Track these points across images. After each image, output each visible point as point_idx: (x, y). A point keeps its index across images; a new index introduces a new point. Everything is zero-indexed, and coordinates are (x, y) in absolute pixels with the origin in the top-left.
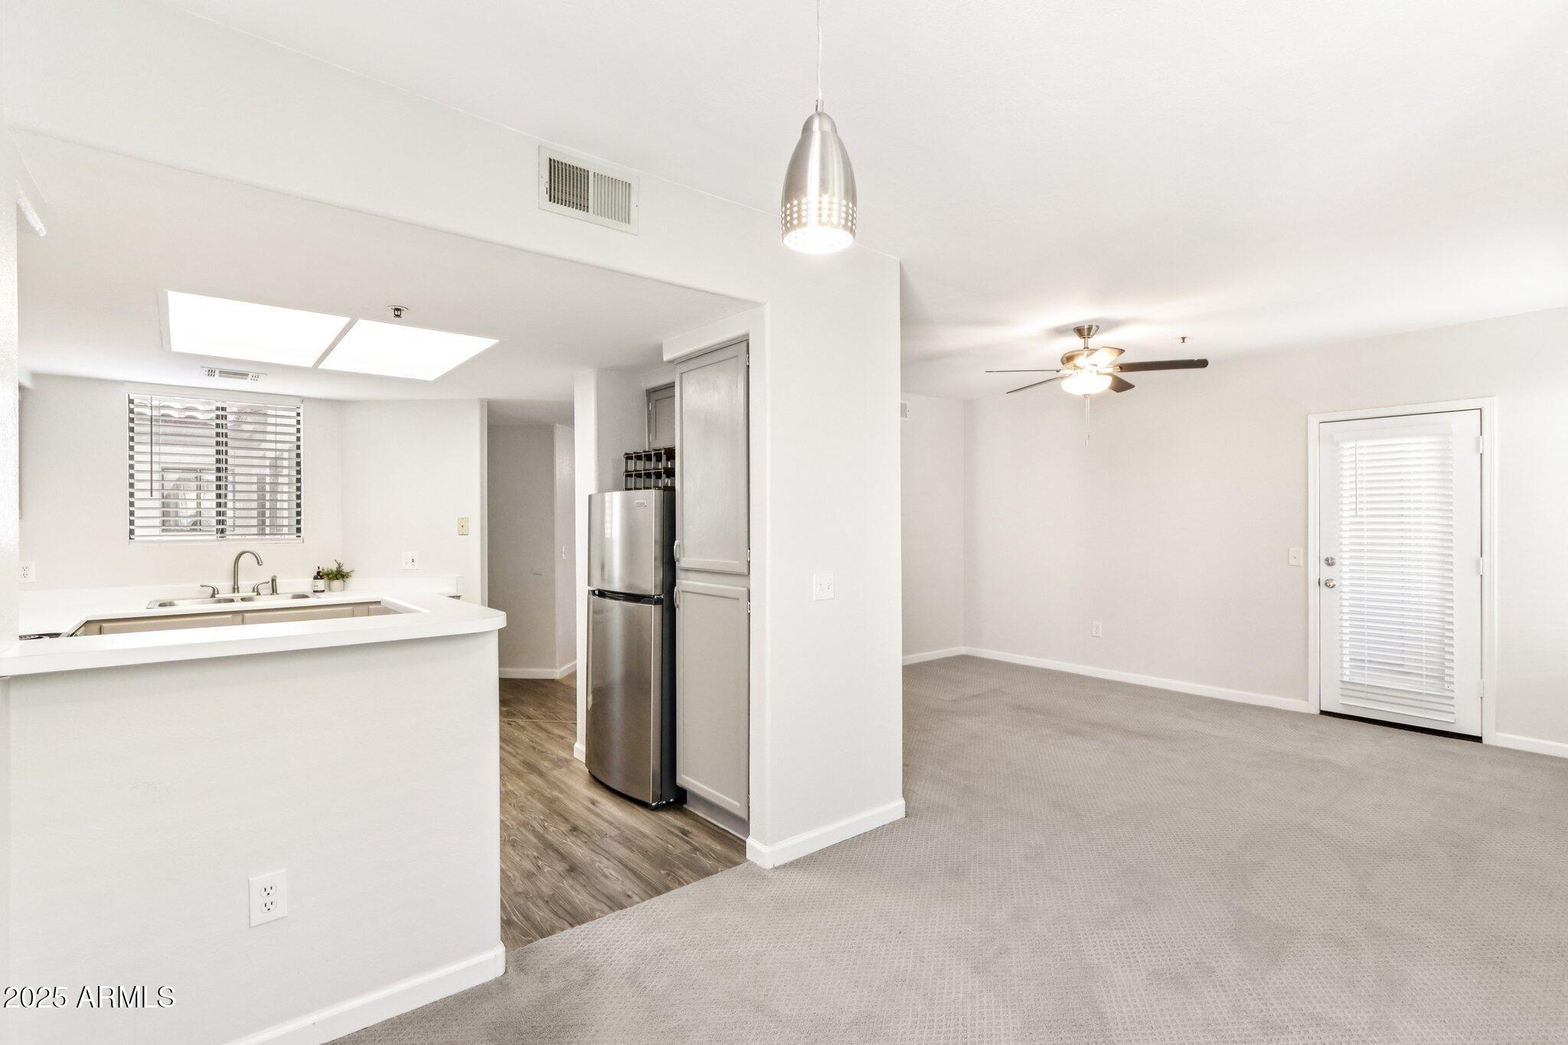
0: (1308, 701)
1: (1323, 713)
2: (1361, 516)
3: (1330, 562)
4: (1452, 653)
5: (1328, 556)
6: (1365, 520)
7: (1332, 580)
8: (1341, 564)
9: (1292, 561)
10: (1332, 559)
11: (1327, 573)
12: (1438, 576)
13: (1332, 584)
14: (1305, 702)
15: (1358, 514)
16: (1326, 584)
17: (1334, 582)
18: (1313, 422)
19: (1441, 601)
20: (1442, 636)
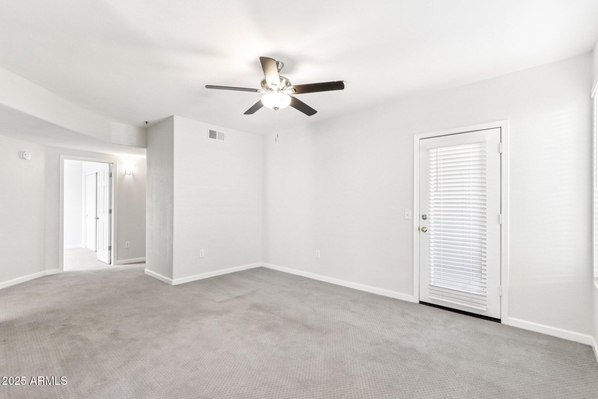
0: (413, 295)
1: (421, 302)
2: (440, 191)
3: (424, 218)
4: (485, 261)
5: (424, 214)
6: (442, 193)
7: (425, 228)
8: (430, 219)
9: (406, 217)
10: (425, 216)
11: (424, 223)
12: (478, 225)
13: (425, 230)
14: (412, 296)
15: (438, 190)
16: (422, 230)
17: (426, 229)
18: (417, 138)
19: (480, 236)
20: (480, 251)
